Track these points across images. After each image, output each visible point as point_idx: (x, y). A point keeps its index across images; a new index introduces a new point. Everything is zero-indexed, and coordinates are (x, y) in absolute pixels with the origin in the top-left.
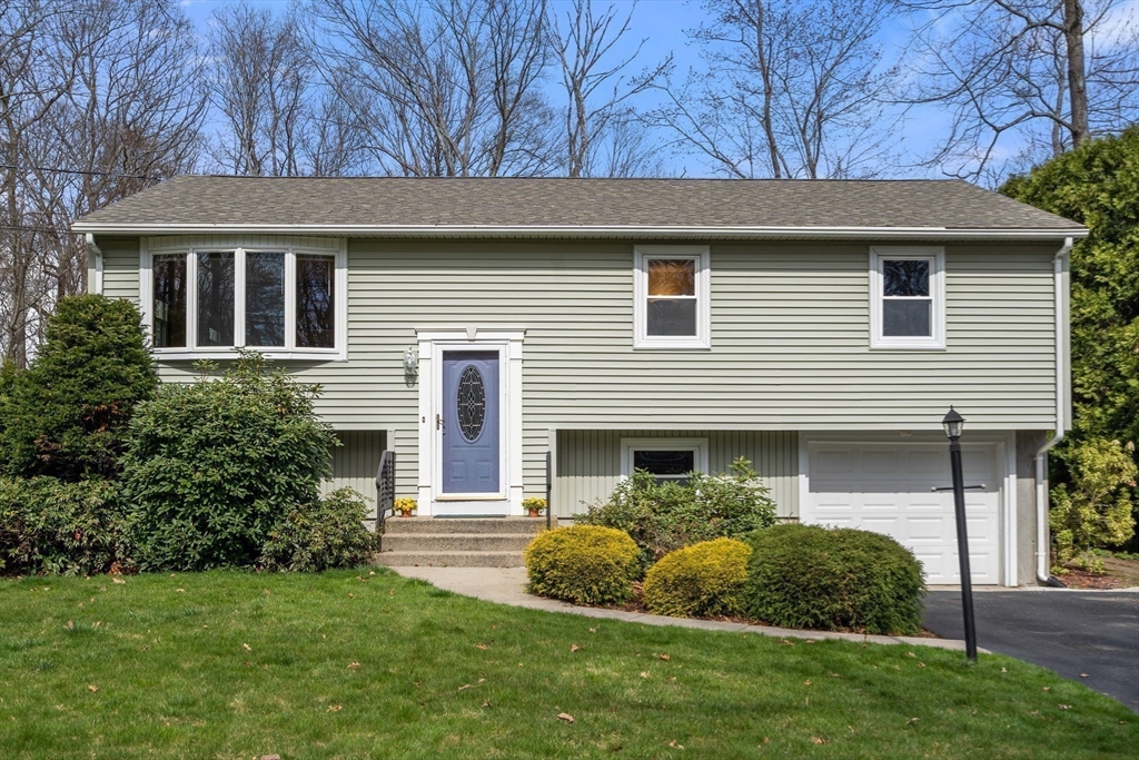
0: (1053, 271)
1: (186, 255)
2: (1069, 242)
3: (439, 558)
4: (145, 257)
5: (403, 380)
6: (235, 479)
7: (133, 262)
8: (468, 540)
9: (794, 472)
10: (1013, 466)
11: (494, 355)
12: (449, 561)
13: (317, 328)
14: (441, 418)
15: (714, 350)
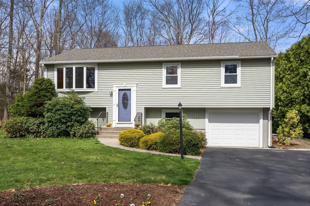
0: (270, 66)
1: (63, 68)
2: (272, 58)
3: (110, 136)
4: (56, 69)
5: (110, 96)
6: (63, 118)
7: (53, 70)
8: (118, 132)
9: (204, 118)
10: (262, 117)
11: (130, 90)
12: (112, 137)
13: (91, 84)
14: (118, 104)
15: (182, 88)
